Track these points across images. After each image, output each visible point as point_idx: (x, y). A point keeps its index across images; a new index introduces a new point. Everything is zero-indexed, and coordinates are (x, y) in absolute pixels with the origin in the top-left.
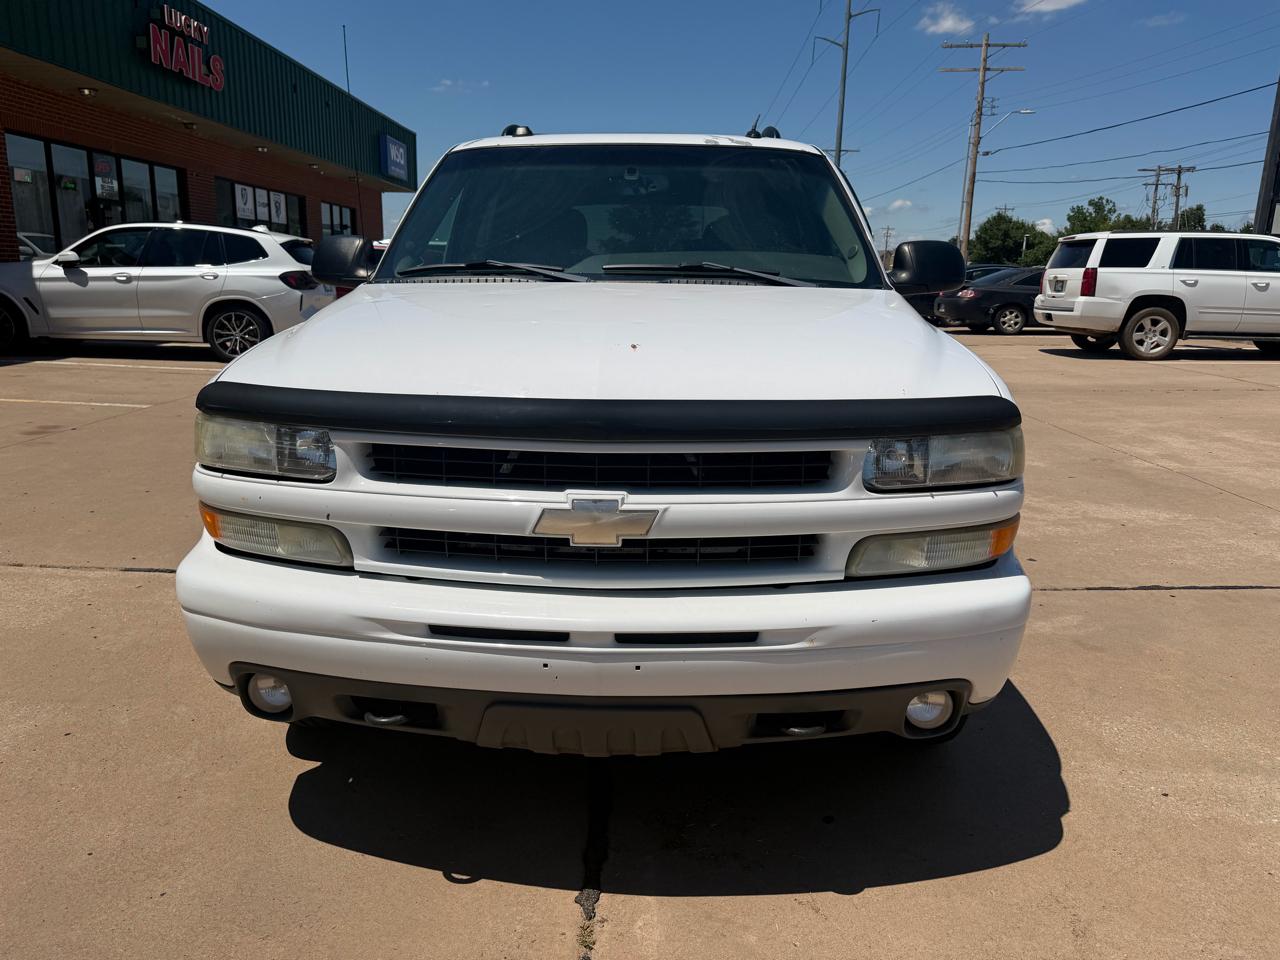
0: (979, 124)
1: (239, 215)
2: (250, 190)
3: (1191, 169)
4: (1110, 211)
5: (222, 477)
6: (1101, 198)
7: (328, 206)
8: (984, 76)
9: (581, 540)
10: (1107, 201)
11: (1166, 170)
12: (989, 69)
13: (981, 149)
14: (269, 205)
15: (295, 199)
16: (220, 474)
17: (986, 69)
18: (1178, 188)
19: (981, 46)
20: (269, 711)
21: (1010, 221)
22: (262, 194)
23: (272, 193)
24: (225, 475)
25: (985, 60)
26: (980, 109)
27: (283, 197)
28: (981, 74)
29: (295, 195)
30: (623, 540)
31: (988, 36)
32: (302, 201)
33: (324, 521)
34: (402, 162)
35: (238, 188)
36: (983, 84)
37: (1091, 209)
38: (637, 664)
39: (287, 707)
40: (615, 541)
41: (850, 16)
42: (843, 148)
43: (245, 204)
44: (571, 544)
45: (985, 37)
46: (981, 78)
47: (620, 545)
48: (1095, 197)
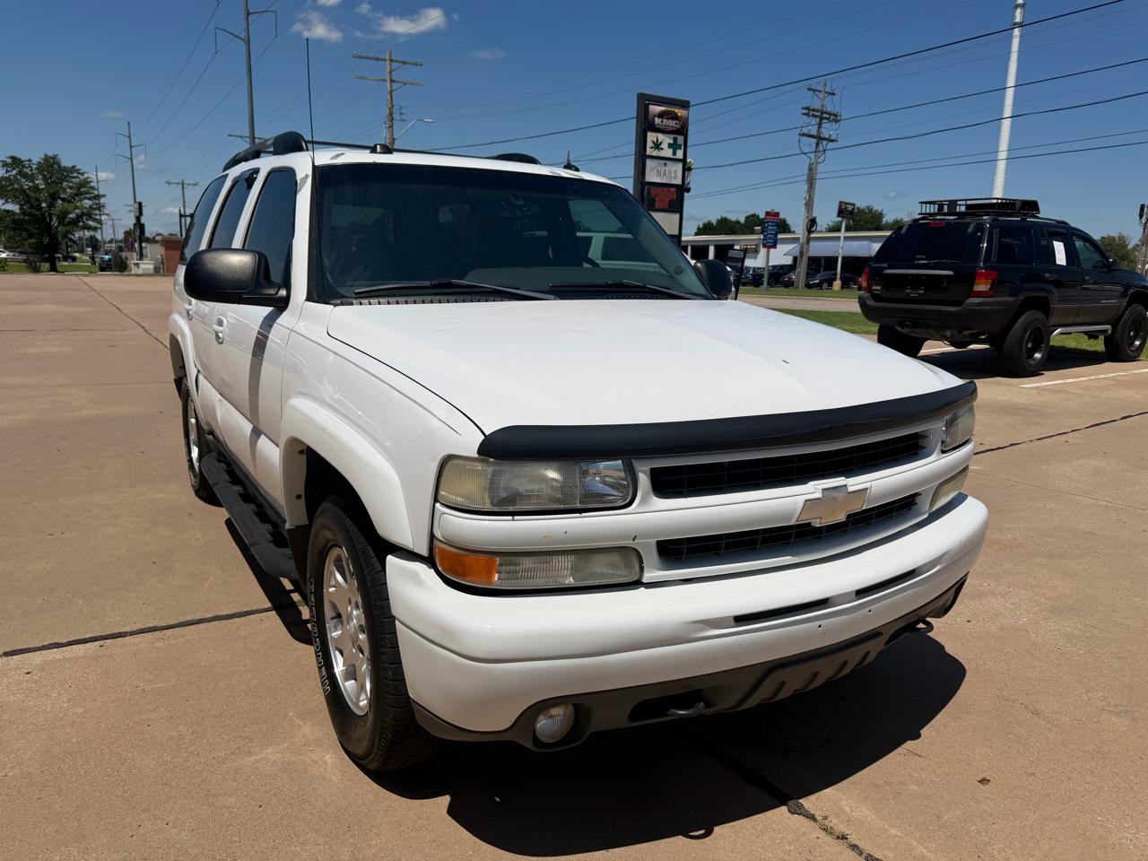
0: (391, 127)
5: (514, 520)
8: (391, 87)
12: (394, 81)
16: (511, 518)
17: (392, 81)
19: (385, 60)
24: (516, 517)
25: (390, 73)
26: (391, 114)
28: (388, 84)
31: (391, 53)
33: (629, 543)
36: (391, 93)
38: (869, 609)
41: (249, 14)
42: (256, 136)
45: (388, 54)
46: (389, 87)
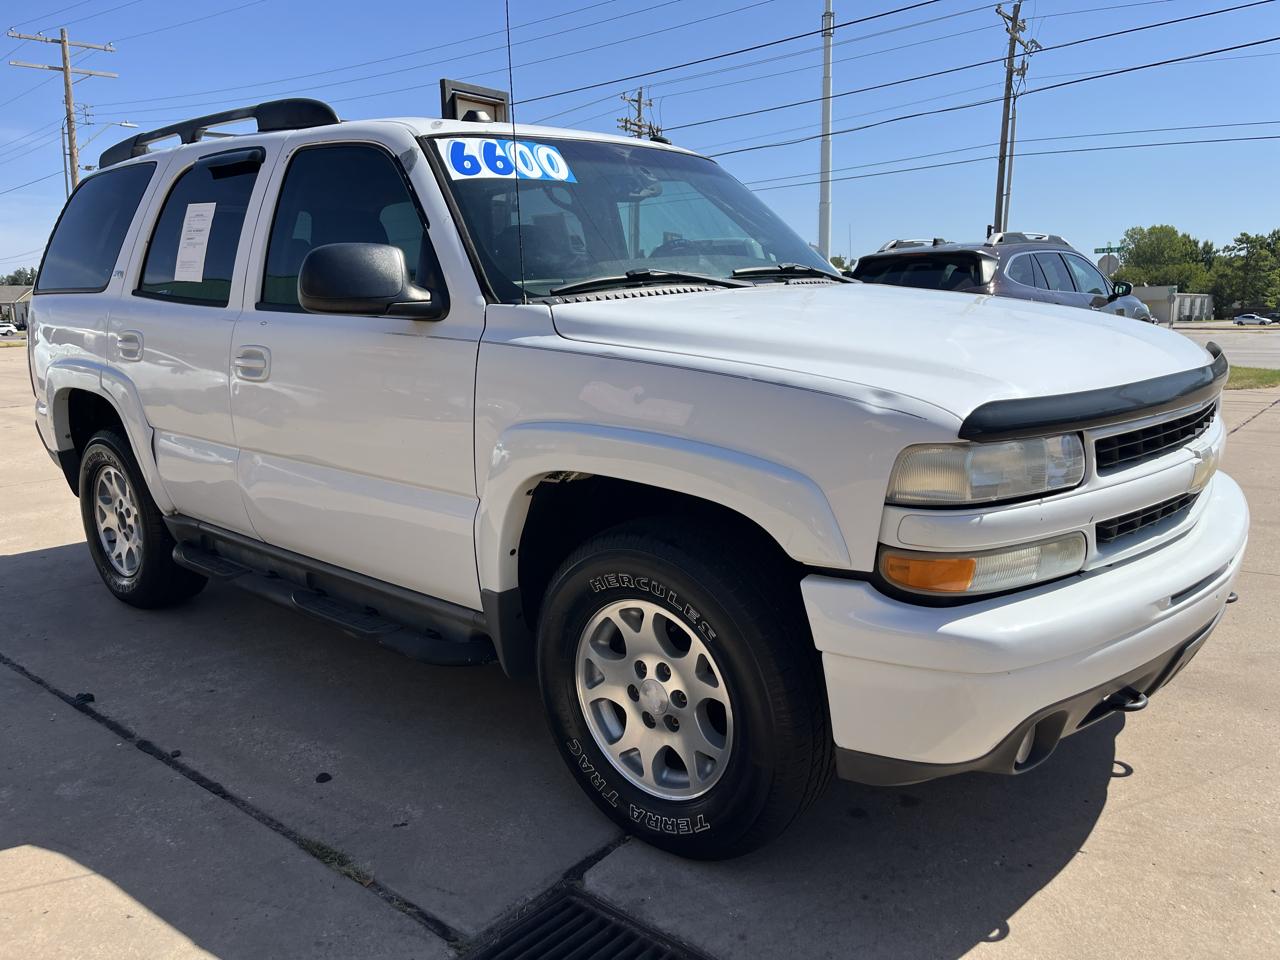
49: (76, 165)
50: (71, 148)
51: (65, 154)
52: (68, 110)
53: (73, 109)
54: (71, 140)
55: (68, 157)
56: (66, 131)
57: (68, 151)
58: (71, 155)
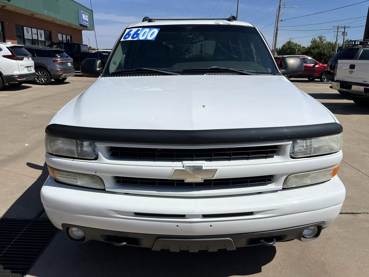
1: (25, 37)
2: (30, 29)
3: (349, 27)
4: (324, 40)
6: (322, 36)
7: (61, 35)
9: (188, 180)
10: (324, 37)
11: (341, 27)
13: (280, 19)
14: (37, 34)
15: (48, 32)
18: (344, 33)
20: (76, 238)
21: (293, 43)
22: (35, 31)
23: (38, 30)
27: (43, 31)
29: (47, 31)
30: (204, 180)
32: (50, 33)
33: (94, 174)
34: (87, 20)
35: (25, 28)
37: (318, 39)
39: (83, 237)
40: (201, 180)
43: (28, 34)
44: (185, 182)
47: (203, 181)
48: (320, 35)
49: (279, 20)
50: (278, 15)
51: (277, 17)
52: (280, 4)
53: (281, 4)
54: (279, 13)
55: (277, 18)
56: (278, 10)
57: (277, 16)
58: (278, 17)
